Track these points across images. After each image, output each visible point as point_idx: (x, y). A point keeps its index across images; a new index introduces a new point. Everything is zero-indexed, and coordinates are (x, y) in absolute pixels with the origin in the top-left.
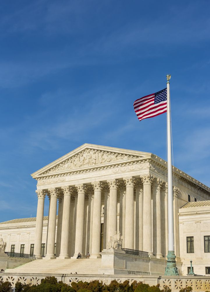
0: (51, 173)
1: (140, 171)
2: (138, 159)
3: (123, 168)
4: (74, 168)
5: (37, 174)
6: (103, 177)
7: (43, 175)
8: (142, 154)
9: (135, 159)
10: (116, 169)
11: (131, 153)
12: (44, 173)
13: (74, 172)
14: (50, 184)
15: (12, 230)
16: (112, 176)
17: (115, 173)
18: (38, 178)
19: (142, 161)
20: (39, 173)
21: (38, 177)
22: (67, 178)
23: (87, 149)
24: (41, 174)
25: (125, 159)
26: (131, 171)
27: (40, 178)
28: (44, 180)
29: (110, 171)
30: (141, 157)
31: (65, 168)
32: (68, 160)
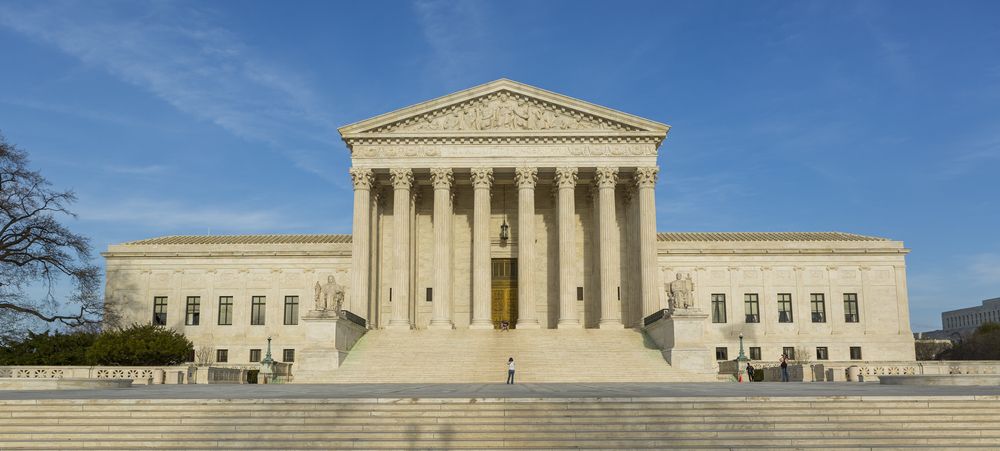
0: (400, 132)
1: (637, 159)
2: (631, 133)
3: (596, 147)
4: (468, 130)
5: (356, 129)
6: (546, 160)
7: (371, 135)
8: (647, 125)
9: (624, 132)
10: (578, 147)
11: (620, 117)
12: (375, 130)
13: (467, 139)
14: (392, 157)
15: (188, 261)
16: (568, 159)
17: (577, 155)
18: (357, 140)
19: (642, 138)
20: (363, 126)
21: (359, 136)
22: (445, 150)
23: (504, 91)
24: (367, 131)
25: (604, 130)
26: (614, 155)
27: (366, 140)
28: (375, 146)
29: (562, 149)
30: (641, 130)
31: (441, 125)
32: (449, 108)
